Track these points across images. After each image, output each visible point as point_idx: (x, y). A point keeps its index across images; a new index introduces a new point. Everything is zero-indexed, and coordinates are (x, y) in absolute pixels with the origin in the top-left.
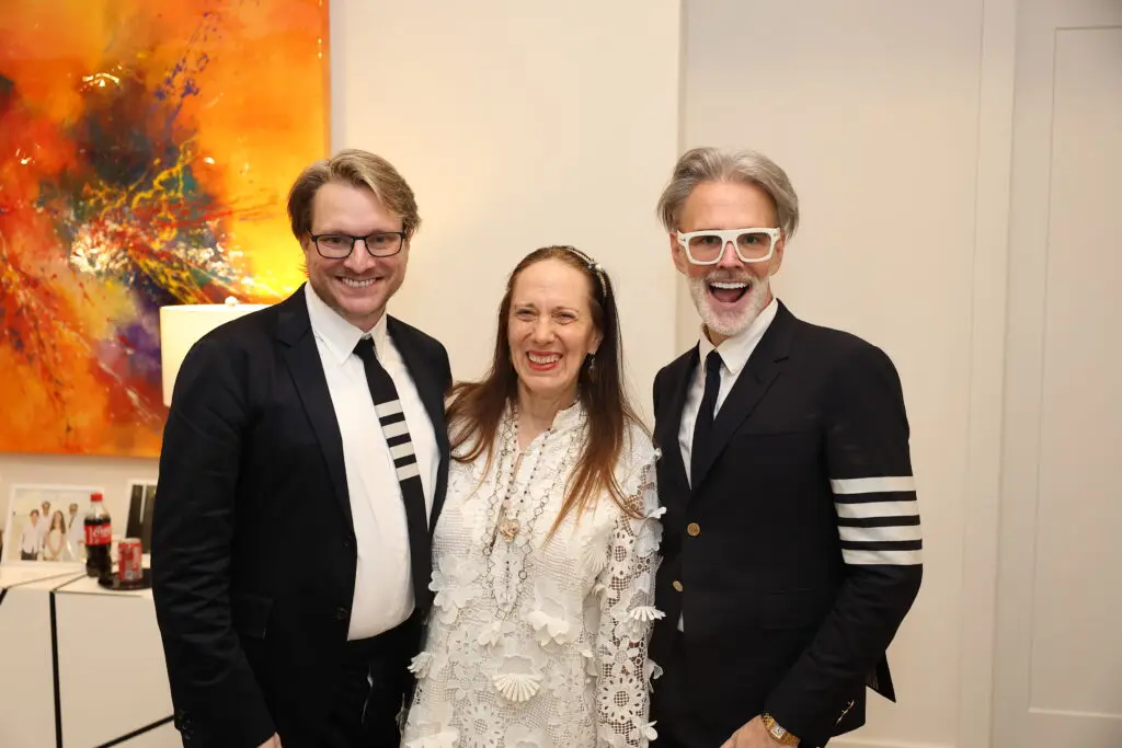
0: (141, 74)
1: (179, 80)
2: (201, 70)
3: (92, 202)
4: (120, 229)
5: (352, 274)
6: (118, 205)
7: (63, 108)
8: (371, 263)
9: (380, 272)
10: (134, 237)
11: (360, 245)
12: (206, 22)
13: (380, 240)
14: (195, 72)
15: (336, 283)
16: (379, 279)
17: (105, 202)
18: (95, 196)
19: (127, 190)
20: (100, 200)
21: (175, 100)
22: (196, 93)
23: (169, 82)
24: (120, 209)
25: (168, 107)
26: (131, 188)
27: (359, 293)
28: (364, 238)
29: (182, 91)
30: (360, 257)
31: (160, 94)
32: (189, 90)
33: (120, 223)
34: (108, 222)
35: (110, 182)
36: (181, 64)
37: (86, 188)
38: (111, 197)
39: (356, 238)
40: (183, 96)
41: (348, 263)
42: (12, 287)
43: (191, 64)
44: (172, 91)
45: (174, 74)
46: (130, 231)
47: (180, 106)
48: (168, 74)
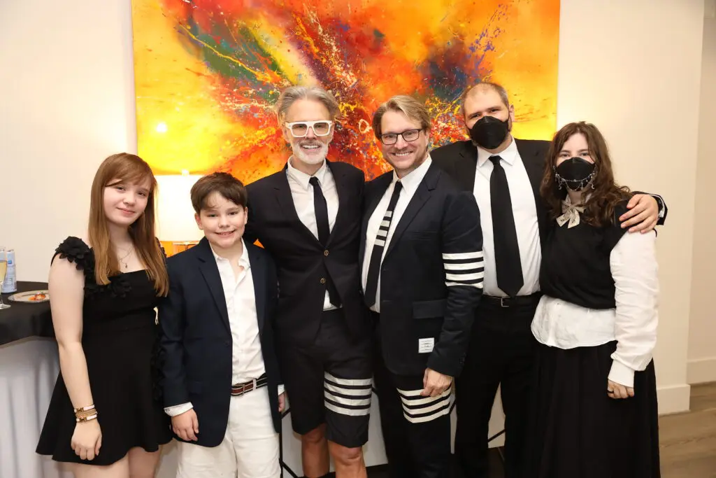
0: (462, 36)
1: (483, 42)
2: (496, 36)
3: (430, 110)
4: (447, 126)
5: (398, 151)
6: (446, 112)
7: (415, 53)
8: (406, 145)
9: (411, 149)
10: (455, 131)
11: (400, 137)
12: (500, 10)
13: (410, 134)
14: (492, 38)
15: (392, 156)
16: (411, 152)
17: (438, 110)
18: (432, 106)
19: (451, 104)
20: (436, 109)
21: (480, 52)
22: (492, 50)
23: (477, 42)
24: (447, 115)
25: (477, 56)
26: (454, 102)
27: (403, 159)
28: (402, 134)
29: (485, 48)
30: (401, 142)
31: (473, 49)
32: (489, 47)
33: (447, 123)
34: (439, 122)
35: (442, 99)
36: (485, 32)
37: (428, 101)
38: (441, 107)
39: (398, 134)
40: (485, 51)
41: (395, 146)
42: (378, 161)
43: (491, 33)
44: (479, 47)
45: (481, 37)
46: (453, 127)
47: (483, 56)
48: (478, 37)
